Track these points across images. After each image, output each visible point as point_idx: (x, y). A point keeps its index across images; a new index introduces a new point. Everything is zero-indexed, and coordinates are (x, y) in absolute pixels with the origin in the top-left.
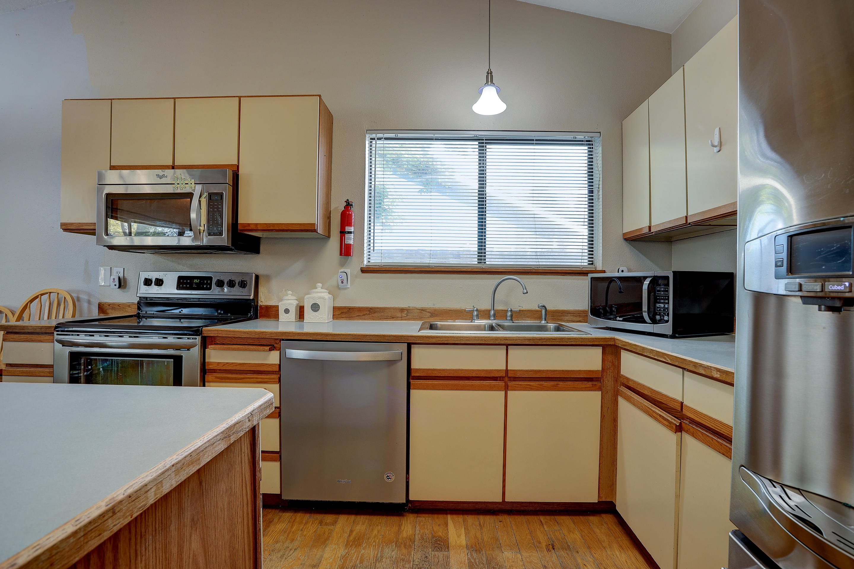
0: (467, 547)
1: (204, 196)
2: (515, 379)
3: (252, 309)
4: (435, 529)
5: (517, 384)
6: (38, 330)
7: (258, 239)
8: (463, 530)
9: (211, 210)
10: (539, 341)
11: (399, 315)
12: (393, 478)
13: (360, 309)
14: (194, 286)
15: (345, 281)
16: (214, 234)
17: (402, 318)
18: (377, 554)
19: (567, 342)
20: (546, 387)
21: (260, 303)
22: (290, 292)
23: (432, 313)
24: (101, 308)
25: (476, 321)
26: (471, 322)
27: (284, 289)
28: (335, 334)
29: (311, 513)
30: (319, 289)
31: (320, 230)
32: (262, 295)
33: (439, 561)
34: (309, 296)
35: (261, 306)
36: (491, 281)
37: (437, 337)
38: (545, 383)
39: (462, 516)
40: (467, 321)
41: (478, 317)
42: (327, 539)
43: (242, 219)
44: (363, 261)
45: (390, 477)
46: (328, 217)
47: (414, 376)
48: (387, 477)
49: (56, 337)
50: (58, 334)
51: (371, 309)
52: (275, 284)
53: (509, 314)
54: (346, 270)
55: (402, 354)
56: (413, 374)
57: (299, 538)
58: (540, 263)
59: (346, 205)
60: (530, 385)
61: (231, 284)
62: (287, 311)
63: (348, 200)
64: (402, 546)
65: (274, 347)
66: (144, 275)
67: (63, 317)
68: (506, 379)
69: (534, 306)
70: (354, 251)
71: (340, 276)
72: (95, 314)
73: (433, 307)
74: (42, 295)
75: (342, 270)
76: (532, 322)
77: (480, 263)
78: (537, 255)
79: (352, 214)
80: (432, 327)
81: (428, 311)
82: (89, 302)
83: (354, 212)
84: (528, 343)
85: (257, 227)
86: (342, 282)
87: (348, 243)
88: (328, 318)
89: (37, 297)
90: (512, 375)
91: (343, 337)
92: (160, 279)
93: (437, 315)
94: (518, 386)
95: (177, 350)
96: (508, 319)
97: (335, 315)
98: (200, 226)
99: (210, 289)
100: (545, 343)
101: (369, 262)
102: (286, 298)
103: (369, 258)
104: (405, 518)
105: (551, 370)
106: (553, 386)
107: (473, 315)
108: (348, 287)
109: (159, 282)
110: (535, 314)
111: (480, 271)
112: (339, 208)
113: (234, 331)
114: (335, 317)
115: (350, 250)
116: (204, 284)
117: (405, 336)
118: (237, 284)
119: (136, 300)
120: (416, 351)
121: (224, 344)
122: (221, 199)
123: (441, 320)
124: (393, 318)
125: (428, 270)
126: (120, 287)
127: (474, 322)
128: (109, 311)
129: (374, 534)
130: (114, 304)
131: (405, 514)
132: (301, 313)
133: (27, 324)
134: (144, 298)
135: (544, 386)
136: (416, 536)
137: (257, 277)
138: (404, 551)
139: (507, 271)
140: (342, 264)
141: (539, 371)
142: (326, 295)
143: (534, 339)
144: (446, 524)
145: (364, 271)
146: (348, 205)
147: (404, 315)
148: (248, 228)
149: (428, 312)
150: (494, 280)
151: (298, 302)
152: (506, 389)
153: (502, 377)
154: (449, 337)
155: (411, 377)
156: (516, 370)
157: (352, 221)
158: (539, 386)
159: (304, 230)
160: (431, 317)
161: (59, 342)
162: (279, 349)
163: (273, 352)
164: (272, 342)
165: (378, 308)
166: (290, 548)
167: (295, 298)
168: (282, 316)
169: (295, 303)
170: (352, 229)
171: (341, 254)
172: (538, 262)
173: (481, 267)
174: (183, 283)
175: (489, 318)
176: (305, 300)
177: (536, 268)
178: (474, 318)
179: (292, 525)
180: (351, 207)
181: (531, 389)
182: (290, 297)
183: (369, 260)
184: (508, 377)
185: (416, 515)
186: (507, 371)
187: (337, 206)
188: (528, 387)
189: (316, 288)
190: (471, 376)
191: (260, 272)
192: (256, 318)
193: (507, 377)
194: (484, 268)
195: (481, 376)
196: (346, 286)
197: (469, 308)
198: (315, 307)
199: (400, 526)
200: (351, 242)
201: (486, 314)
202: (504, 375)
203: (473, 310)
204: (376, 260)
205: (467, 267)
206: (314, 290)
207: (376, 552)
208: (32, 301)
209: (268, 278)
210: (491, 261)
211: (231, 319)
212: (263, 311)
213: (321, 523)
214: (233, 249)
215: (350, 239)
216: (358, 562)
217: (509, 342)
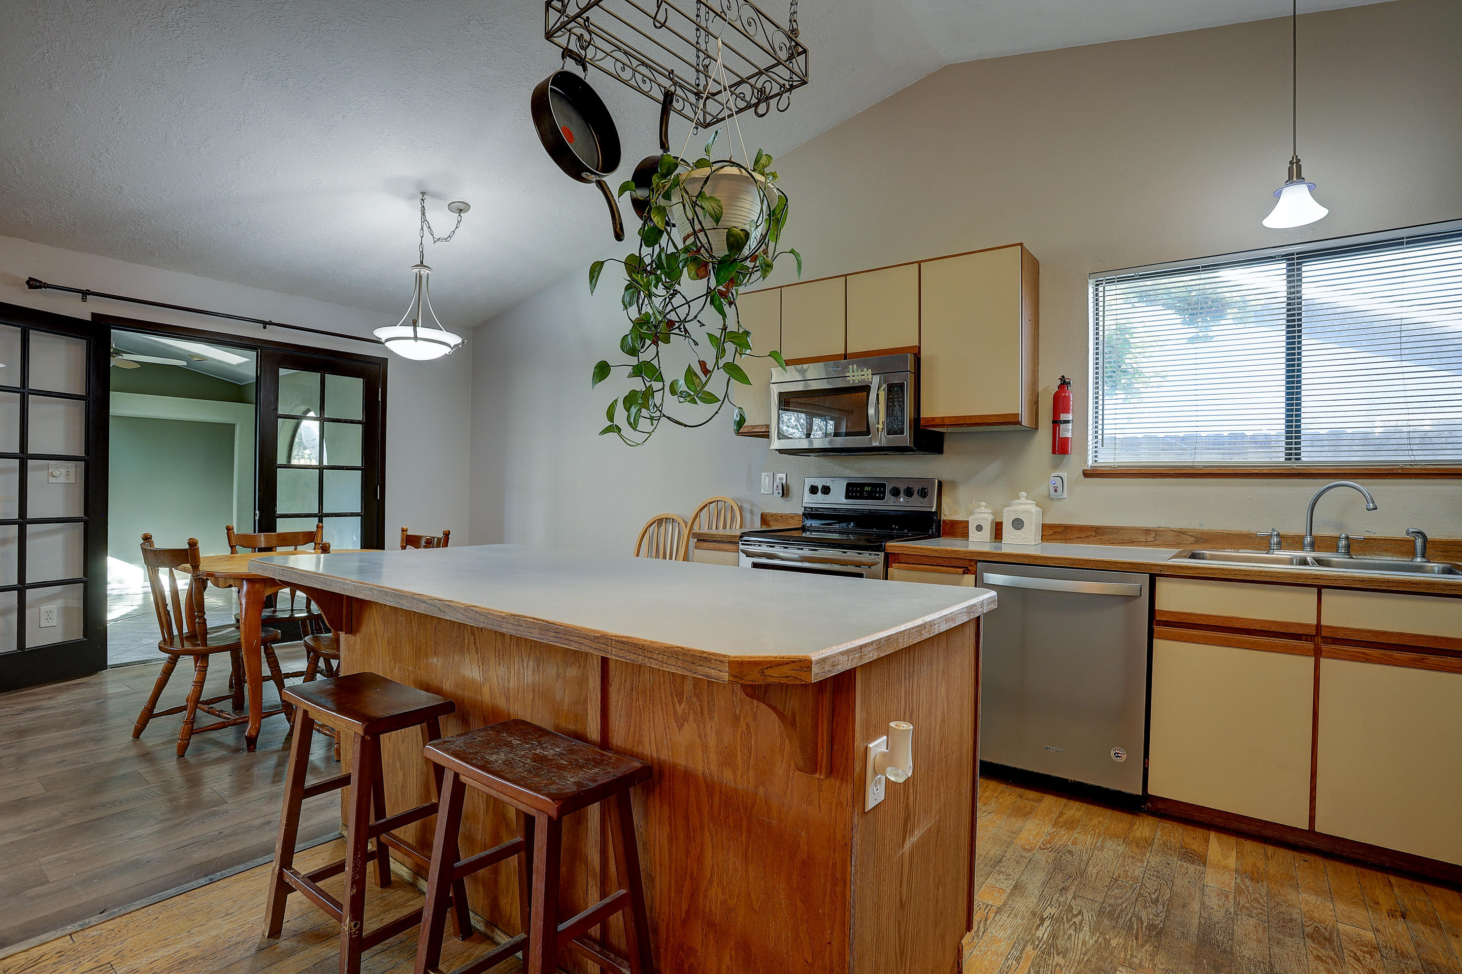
0: (1237, 871)
1: (883, 388)
2: (1335, 641)
3: (934, 524)
4: (1186, 840)
5: (1338, 649)
6: (725, 539)
7: (941, 435)
8: (1234, 853)
9: (891, 404)
10: (1382, 584)
11: (1142, 538)
12: (1125, 757)
13: (1082, 529)
14: (865, 494)
15: (1060, 489)
16: (895, 433)
17: (1146, 543)
18: (1096, 843)
19: (1444, 590)
20: (1397, 659)
21: (943, 518)
22: (983, 503)
23: (1198, 537)
24: (764, 519)
25: (1275, 553)
26: (1267, 553)
27: (974, 500)
28: (1047, 557)
29: (1007, 784)
30: (1023, 500)
31: (1025, 422)
32: (945, 507)
33: (1187, 873)
34: (1009, 508)
35: (944, 521)
36: (1308, 489)
37: (1196, 568)
38: (1396, 654)
39: (1235, 838)
40: (1260, 552)
41: (1280, 546)
42: (1030, 813)
43: (925, 414)
44: (1087, 461)
45: (1119, 755)
46: (1035, 403)
47: (1160, 621)
48: (1115, 754)
49: (741, 547)
50: (742, 544)
51: (1097, 528)
52: (962, 493)
53: (1343, 543)
54: (1060, 474)
55: (1141, 589)
56: (1158, 618)
57: (993, 804)
58: (1417, 458)
59: (1061, 384)
60: (1365, 654)
61: (909, 493)
62: (979, 528)
63: (1063, 377)
64: (1134, 844)
65: (969, 570)
66: (809, 482)
67: (741, 527)
68: (1318, 640)
69: (1399, 532)
70: (1073, 447)
71: (1053, 482)
72: (757, 526)
73: (1200, 528)
74: (710, 503)
75: (1056, 474)
76: (1395, 559)
77: (1290, 459)
78: (1410, 444)
79: (1069, 395)
80: (1193, 556)
81: (1191, 534)
82: (752, 512)
83: (1073, 394)
84: (1359, 586)
85: (943, 422)
86: (1056, 491)
87: (1064, 436)
88: (1035, 539)
89: (706, 506)
90: (1328, 635)
91: (1059, 562)
92: (827, 487)
93: (1206, 541)
94: (1340, 652)
95: (857, 566)
96: (1340, 551)
97: (1044, 535)
98: (878, 424)
99: (883, 498)
100: (1394, 589)
101: (1096, 461)
102: (977, 510)
103: (1096, 456)
104: (1141, 818)
105: (1409, 634)
106: (1414, 660)
107: (1270, 543)
108: (1063, 497)
109: (826, 490)
110: (1403, 546)
111: (1285, 472)
112: (1050, 388)
113: (921, 549)
114: (1044, 538)
115: (1068, 446)
116: (876, 492)
117: (1146, 564)
118: (916, 493)
119: (801, 511)
120: (1162, 586)
121: (908, 563)
122: (902, 391)
123: (1211, 549)
124: (1132, 542)
125: (1191, 472)
126: (782, 496)
127: (1273, 554)
128: (772, 523)
129: (1093, 823)
130: (776, 515)
131: (1141, 814)
132: (998, 531)
133: (715, 533)
134: (809, 508)
135: (1394, 659)
136: (1155, 840)
137: (940, 484)
138: (1135, 849)
139: (1340, 472)
140: (1056, 466)
141: (1384, 633)
142: (1033, 508)
143: (1373, 581)
144: (1207, 841)
145: (1087, 474)
146: (1064, 383)
147: (1150, 539)
148: (932, 423)
149: (1191, 536)
150: (1311, 488)
151: (993, 517)
152: (1317, 655)
153: (1311, 636)
154: (1216, 569)
155: (1155, 621)
156: (1337, 628)
157: (1070, 403)
158: (1383, 657)
159: (1004, 422)
160: (1195, 543)
161: (743, 551)
162: (975, 573)
163: (966, 576)
164: (966, 564)
165: (1108, 528)
166: (983, 810)
167: (990, 511)
168: (973, 533)
169: (990, 517)
170: (1069, 417)
171: (1054, 452)
172: (1413, 455)
173: (1289, 466)
174: (853, 491)
175: (1302, 548)
176: (1004, 514)
177: (1408, 467)
178: (1272, 548)
179: (984, 790)
180: (1068, 387)
181: (1368, 661)
182: (983, 509)
183: (1096, 459)
184: (1322, 637)
185: (1159, 819)
186: (1319, 626)
187: (1049, 385)
188: (1361, 655)
189: (1019, 498)
190: (1252, 628)
191: (944, 477)
192: (939, 536)
193: (1320, 637)
194: (1295, 467)
195: (1271, 630)
196: (1062, 495)
197: (1263, 531)
198: (1018, 524)
199: (1132, 825)
200: (1069, 435)
201: (1297, 542)
202: (1314, 633)
203: (1271, 535)
204: (1107, 458)
205: (1263, 466)
206: (1017, 501)
207: (1095, 841)
208: (701, 510)
209: (954, 484)
210: (1309, 456)
211: (907, 536)
212: (947, 527)
213: (1021, 796)
214: (915, 450)
215: (1067, 431)
216: (1069, 843)
217: (1322, 583)
